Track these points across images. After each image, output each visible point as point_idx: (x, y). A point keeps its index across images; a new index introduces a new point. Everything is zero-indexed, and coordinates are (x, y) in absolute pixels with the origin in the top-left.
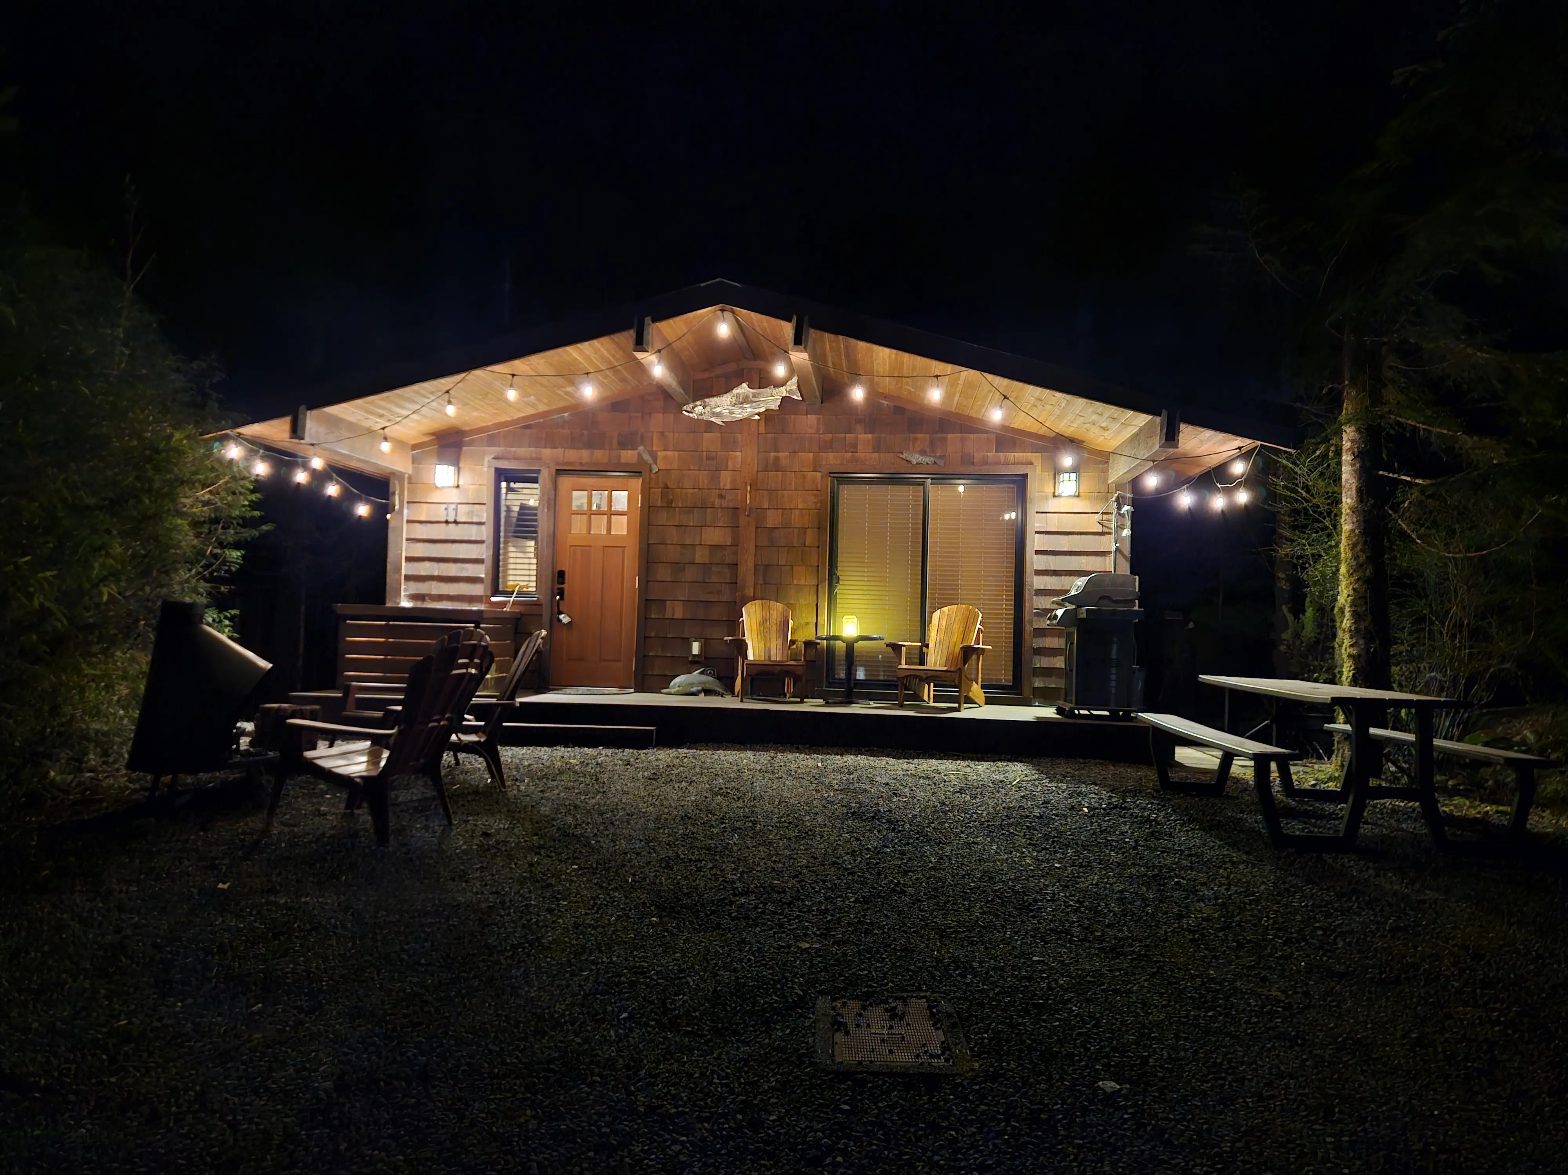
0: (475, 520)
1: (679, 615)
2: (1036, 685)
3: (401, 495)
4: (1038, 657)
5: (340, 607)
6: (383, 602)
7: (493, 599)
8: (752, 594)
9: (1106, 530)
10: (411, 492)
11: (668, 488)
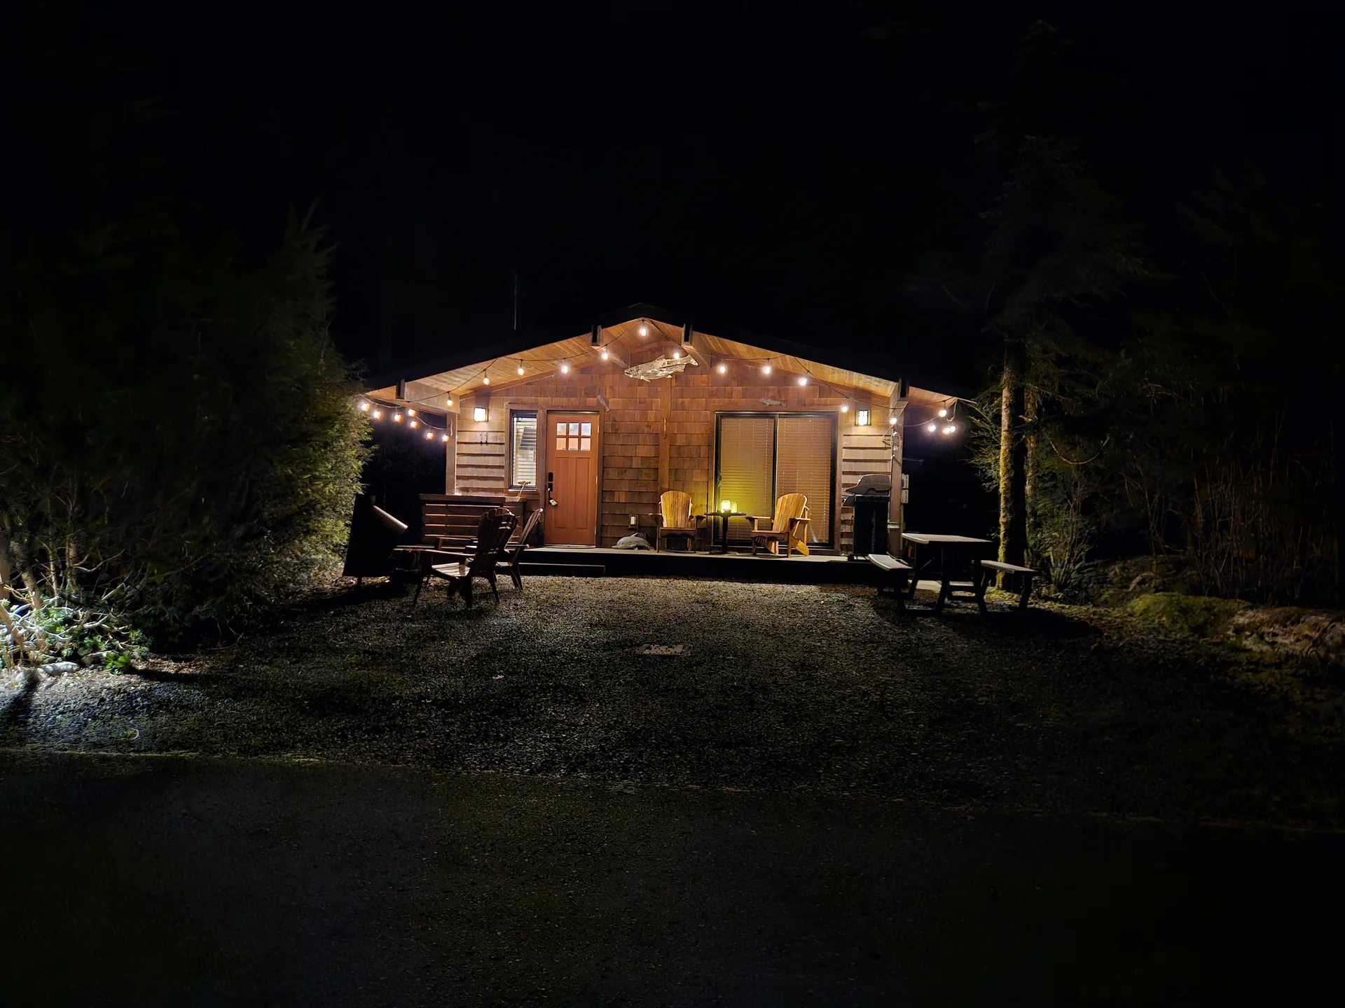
0: (499, 442)
1: (623, 500)
2: (843, 543)
3: (454, 426)
4: (844, 525)
5: (423, 496)
6: (445, 494)
7: (510, 490)
8: (667, 487)
9: (888, 446)
10: (461, 425)
11: (615, 421)
